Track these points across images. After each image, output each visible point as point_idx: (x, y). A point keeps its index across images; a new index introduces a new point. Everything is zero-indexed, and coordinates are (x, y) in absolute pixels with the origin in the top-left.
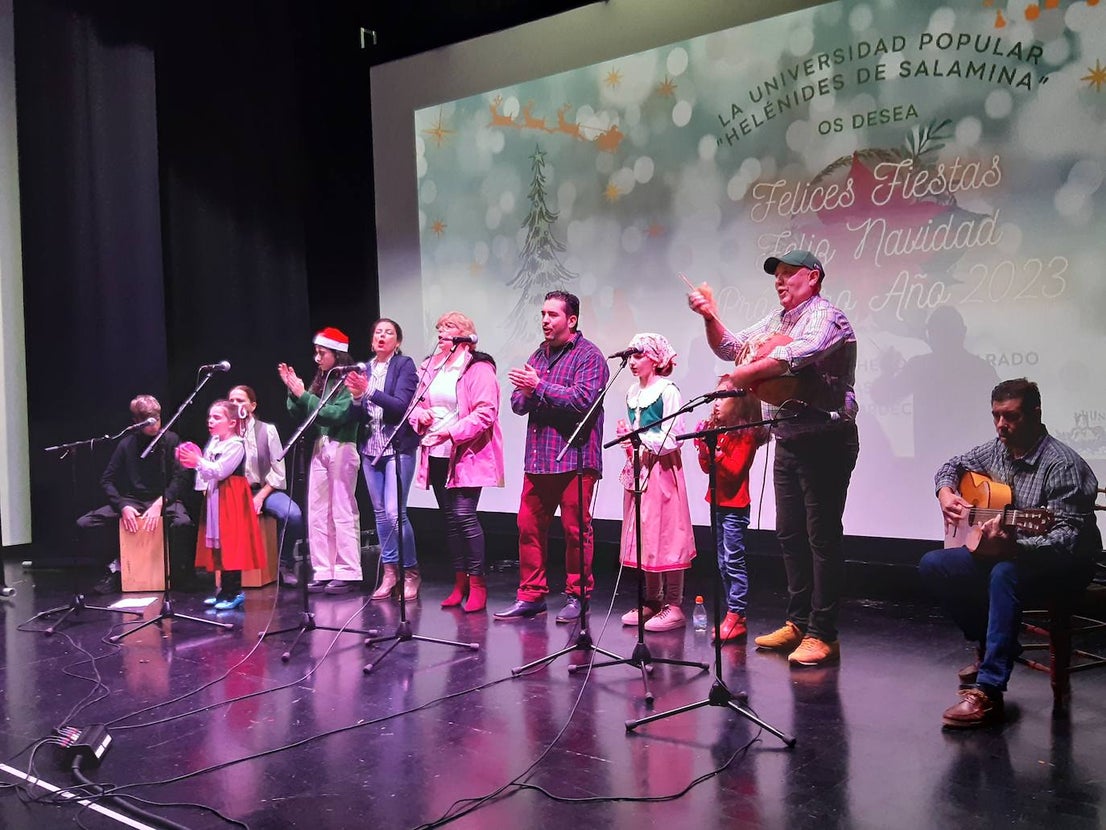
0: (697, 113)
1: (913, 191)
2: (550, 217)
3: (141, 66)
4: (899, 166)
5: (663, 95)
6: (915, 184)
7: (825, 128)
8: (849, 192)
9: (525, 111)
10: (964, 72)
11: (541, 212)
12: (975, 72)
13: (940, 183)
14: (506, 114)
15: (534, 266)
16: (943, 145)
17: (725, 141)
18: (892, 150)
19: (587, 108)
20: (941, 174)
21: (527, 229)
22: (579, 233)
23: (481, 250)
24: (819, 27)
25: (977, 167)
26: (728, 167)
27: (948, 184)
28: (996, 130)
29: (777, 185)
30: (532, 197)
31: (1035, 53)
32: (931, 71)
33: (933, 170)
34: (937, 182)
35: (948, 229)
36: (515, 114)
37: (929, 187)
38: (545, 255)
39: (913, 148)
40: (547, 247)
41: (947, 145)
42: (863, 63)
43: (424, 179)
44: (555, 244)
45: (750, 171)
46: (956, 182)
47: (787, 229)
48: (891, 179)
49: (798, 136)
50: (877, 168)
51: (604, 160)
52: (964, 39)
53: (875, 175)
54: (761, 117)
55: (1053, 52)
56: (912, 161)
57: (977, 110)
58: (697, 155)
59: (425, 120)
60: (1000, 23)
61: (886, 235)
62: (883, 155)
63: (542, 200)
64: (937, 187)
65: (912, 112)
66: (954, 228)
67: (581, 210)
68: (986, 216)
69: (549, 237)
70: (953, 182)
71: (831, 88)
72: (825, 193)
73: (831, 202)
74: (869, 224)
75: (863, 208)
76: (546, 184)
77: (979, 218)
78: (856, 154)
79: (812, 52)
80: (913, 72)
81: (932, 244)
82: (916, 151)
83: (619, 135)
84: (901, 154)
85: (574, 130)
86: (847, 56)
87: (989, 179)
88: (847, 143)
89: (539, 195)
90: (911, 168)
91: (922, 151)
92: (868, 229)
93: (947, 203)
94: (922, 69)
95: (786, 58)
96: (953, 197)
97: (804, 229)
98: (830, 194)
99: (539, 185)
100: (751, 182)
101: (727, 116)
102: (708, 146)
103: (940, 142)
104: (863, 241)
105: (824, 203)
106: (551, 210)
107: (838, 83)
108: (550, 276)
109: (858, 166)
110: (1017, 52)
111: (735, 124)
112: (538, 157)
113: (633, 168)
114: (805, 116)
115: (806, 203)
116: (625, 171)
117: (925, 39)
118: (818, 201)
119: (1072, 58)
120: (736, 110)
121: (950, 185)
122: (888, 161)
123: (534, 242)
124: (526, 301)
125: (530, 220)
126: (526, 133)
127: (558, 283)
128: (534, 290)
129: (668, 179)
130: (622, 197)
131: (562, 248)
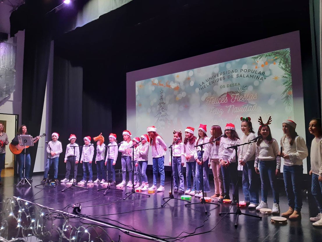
0: (195, 83)
1: (239, 100)
2: (164, 104)
3: (79, 72)
4: (236, 95)
5: (188, 79)
6: (240, 98)
7: (221, 87)
8: (226, 100)
9: (159, 82)
10: (249, 77)
11: (162, 102)
12: (252, 77)
13: (245, 98)
14: (155, 83)
15: (160, 113)
16: (245, 91)
17: (201, 89)
18: (235, 91)
19: (172, 82)
20: (245, 96)
21: (159, 106)
22: (170, 107)
23: (149, 110)
24: (220, 68)
25: (252, 95)
26: (201, 94)
28: (256, 88)
29: (212, 98)
30: (160, 99)
31: (263, 73)
32: (243, 77)
33: (243, 96)
36: (157, 83)
37: (243, 99)
38: (163, 111)
40: (163, 109)
42: (229, 75)
43: (137, 96)
45: (206, 95)
46: (248, 98)
47: (213, 107)
48: (235, 97)
49: (216, 88)
50: (232, 95)
51: (176, 92)
52: (249, 70)
54: (208, 84)
55: (267, 73)
57: (252, 84)
58: (195, 92)
59: (138, 84)
60: (256, 67)
61: (234, 108)
62: (233, 93)
63: (162, 100)
65: (239, 84)
66: (248, 107)
67: (170, 102)
68: (254, 105)
69: (164, 107)
71: (222, 79)
73: (223, 101)
74: (230, 106)
75: (229, 103)
76: (164, 97)
77: (253, 105)
78: (228, 92)
79: (219, 72)
80: (239, 76)
81: (243, 110)
82: (240, 91)
83: (179, 87)
84: (237, 92)
85: (169, 86)
86: (225, 73)
87: (255, 98)
88: (226, 90)
90: (239, 95)
93: (246, 102)
94: (241, 76)
95: (213, 73)
96: (248, 101)
97: (217, 107)
99: (162, 97)
100: (206, 97)
101: (201, 84)
102: (197, 90)
103: (245, 90)
104: (229, 109)
106: (164, 102)
107: (224, 78)
108: (164, 115)
109: (228, 95)
110: (260, 73)
111: (203, 86)
112: (162, 91)
113: (181, 94)
114: (217, 85)
115: (218, 102)
117: (241, 70)
118: (220, 101)
119: (271, 75)
120: (203, 83)
123: (160, 108)
124: (159, 120)
125: (160, 104)
126: (159, 87)
127: (165, 117)
128: (160, 118)
129: (189, 96)
130: (179, 100)
131: (166, 110)
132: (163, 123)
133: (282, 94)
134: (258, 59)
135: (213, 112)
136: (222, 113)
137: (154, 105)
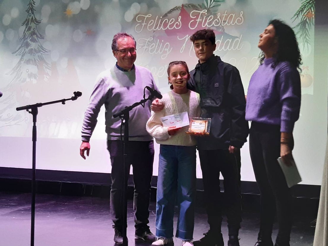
1: (207, 24)
2: (37, 22)
4: (201, 12)
6: (208, 21)
8: (179, 22)
11: (32, 18)
13: (218, 21)
15: (27, 45)
16: (220, 5)
18: (199, 5)
20: (218, 17)
21: (24, 27)
22: (51, 31)
25: (234, 15)
26: (125, 6)
27: (221, 22)
29: (147, 16)
30: (28, 11)
33: (215, 16)
34: (217, 21)
35: (221, 42)
37: (213, 23)
38: (33, 40)
39: (207, 6)
40: (35, 36)
41: (221, 5)
44: (39, 36)
45: (135, 9)
46: (225, 22)
47: (151, 37)
48: (197, 18)
50: (192, 12)
53: (191, 16)
56: (206, 11)
62: (194, 7)
63: (33, 13)
64: (217, 23)
66: (223, 42)
67: (53, 19)
68: (237, 37)
69: (36, 31)
70: (224, 21)
72: (169, 22)
73: (171, 26)
74: (187, 37)
75: (184, 30)
76: (36, 5)
77: (233, 38)
78: (183, 5)
82: (209, 4)
84: (202, 7)
87: (239, 21)
89: (32, 10)
90: (206, 14)
91: (211, 7)
92: (187, 39)
93: (220, 30)
96: (223, 28)
97: (158, 38)
98: (171, 23)
99: (32, 6)
100: (135, 13)
103: (219, 3)
104: (184, 45)
105: (168, 26)
106: (38, 18)
108: (35, 50)
109: (184, 11)
113: (80, 2)
115: (160, 26)
116: (76, 3)
121: (222, 22)
122: (196, 10)
123: (28, 33)
124: (22, 62)
125: (26, 23)
127: (39, 54)
128: (27, 57)
129: (97, 8)
130: (74, 15)
131: (42, 37)
132: (33, 69)
133: (295, 16)
135: (150, 49)
136: (168, 53)
137: (13, 25)
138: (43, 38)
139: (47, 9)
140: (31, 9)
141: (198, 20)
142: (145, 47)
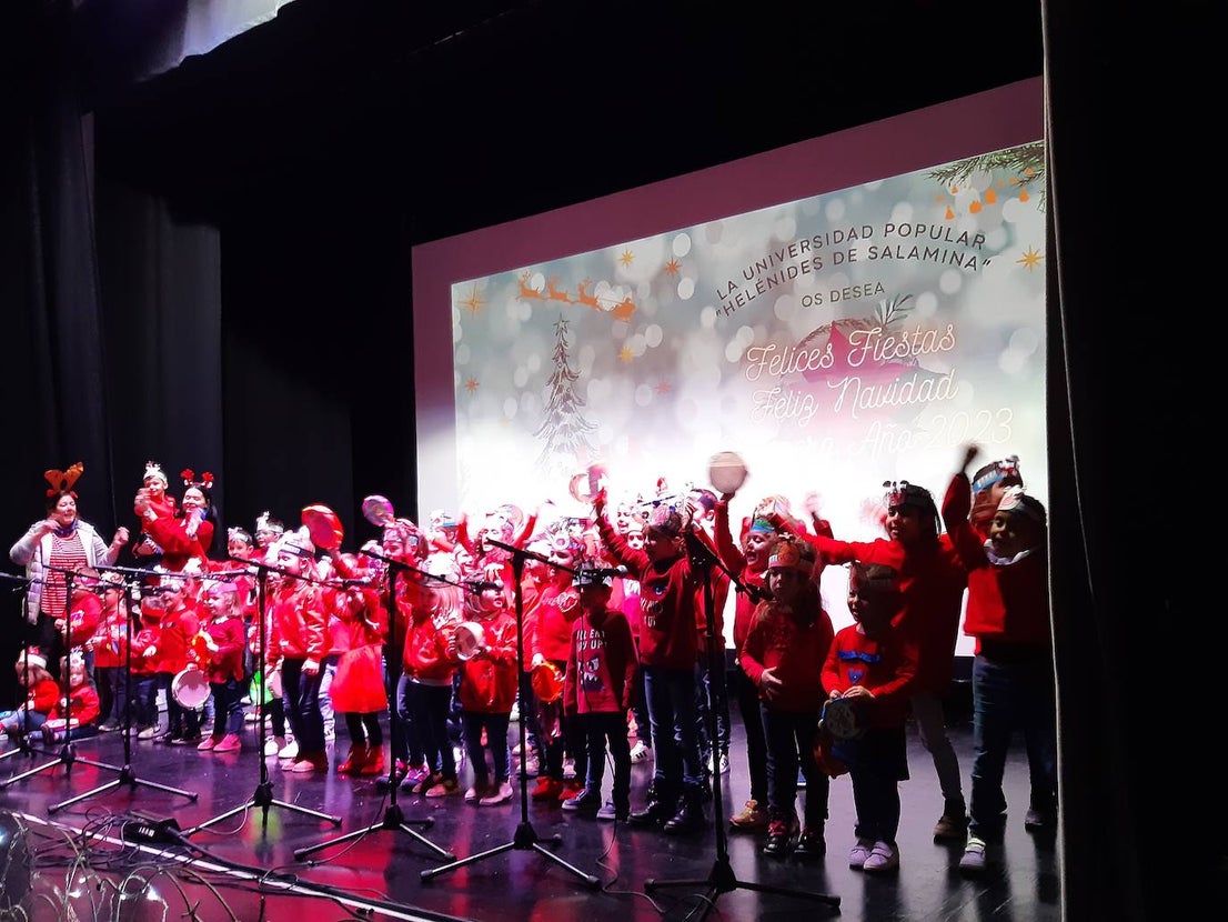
0: (698, 288)
1: (882, 354)
2: (573, 377)
3: (208, 243)
4: (870, 333)
5: (671, 270)
6: (884, 349)
7: (807, 301)
8: (829, 355)
9: (550, 285)
10: (921, 256)
11: (564, 371)
12: (931, 256)
13: (904, 347)
14: (534, 288)
15: (558, 418)
16: (906, 316)
17: (723, 311)
18: (864, 320)
19: (603, 284)
20: (905, 340)
21: (552, 386)
22: (597, 390)
23: (511, 405)
24: (802, 221)
25: (935, 334)
26: (726, 334)
27: (911, 348)
28: (948, 303)
29: (767, 349)
30: (556, 359)
31: (979, 240)
32: (894, 255)
33: (898, 337)
34: (902, 347)
35: (912, 386)
36: (541, 289)
37: (896, 351)
38: (567, 410)
39: (881, 319)
40: (570, 402)
41: (909, 315)
42: (837, 248)
43: (459, 344)
44: (577, 400)
45: (744, 338)
46: (918, 347)
47: (777, 387)
48: (863, 344)
49: (784, 307)
50: (852, 335)
51: (620, 327)
52: (921, 229)
53: (850, 340)
54: (753, 292)
55: (994, 240)
56: (880, 329)
57: (933, 286)
58: (699, 322)
59: (460, 292)
60: (950, 216)
61: (861, 392)
62: (856, 324)
63: (565, 362)
64: (903, 351)
65: (879, 288)
66: (917, 386)
67: (599, 368)
68: (945, 375)
69: (572, 394)
70: (916, 347)
71: (811, 268)
72: (809, 356)
73: (814, 363)
74: (846, 382)
75: (841, 368)
76: (569, 348)
77: (938, 376)
78: (833, 323)
79: (797, 237)
80: (880, 256)
81: (900, 400)
82: (884, 317)
83: (633, 306)
84: (872, 323)
85: (593, 302)
86: (824, 240)
87: (945, 344)
88: (826, 314)
89: (562, 358)
90: (880, 335)
91: (888, 321)
92: (846, 386)
93: (911, 363)
94: (887, 253)
95: (773, 243)
96: (916, 359)
97: (790, 387)
98: (813, 357)
99: (563, 348)
100: (745, 346)
101: (725, 290)
102: (709, 316)
103: (904, 313)
104: (841, 397)
105: (808, 364)
106: (573, 371)
107: (818, 264)
108: (572, 428)
109: (836, 334)
110: (964, 238)
111: (731, 297)
112: (562, 325)
113: (644, 334)
114: (790, 291)
115: (793, 365)
116: (638, 336)
117: (889, 228)
118: (803, 363)
119: (1009, 244)
120: (732, 286)
121: (913, 349)
122: (861, 329)
123: (558, 398)
124: (551, 450)
125: (555, 379)
126: (551, 304)
127: (579, 433)
128: (558, 440)
129: (675, 343)
130: (635, 358)
131: (581, 403)
132: (569, 460)
134: (957, 177)
135: (776, 410)
136: (811, 414)
137: (531, 387)
138: (584, 405)
139: (588, 353)
140: (562, 355)
141: (866, 348)
142: (767, 407)
